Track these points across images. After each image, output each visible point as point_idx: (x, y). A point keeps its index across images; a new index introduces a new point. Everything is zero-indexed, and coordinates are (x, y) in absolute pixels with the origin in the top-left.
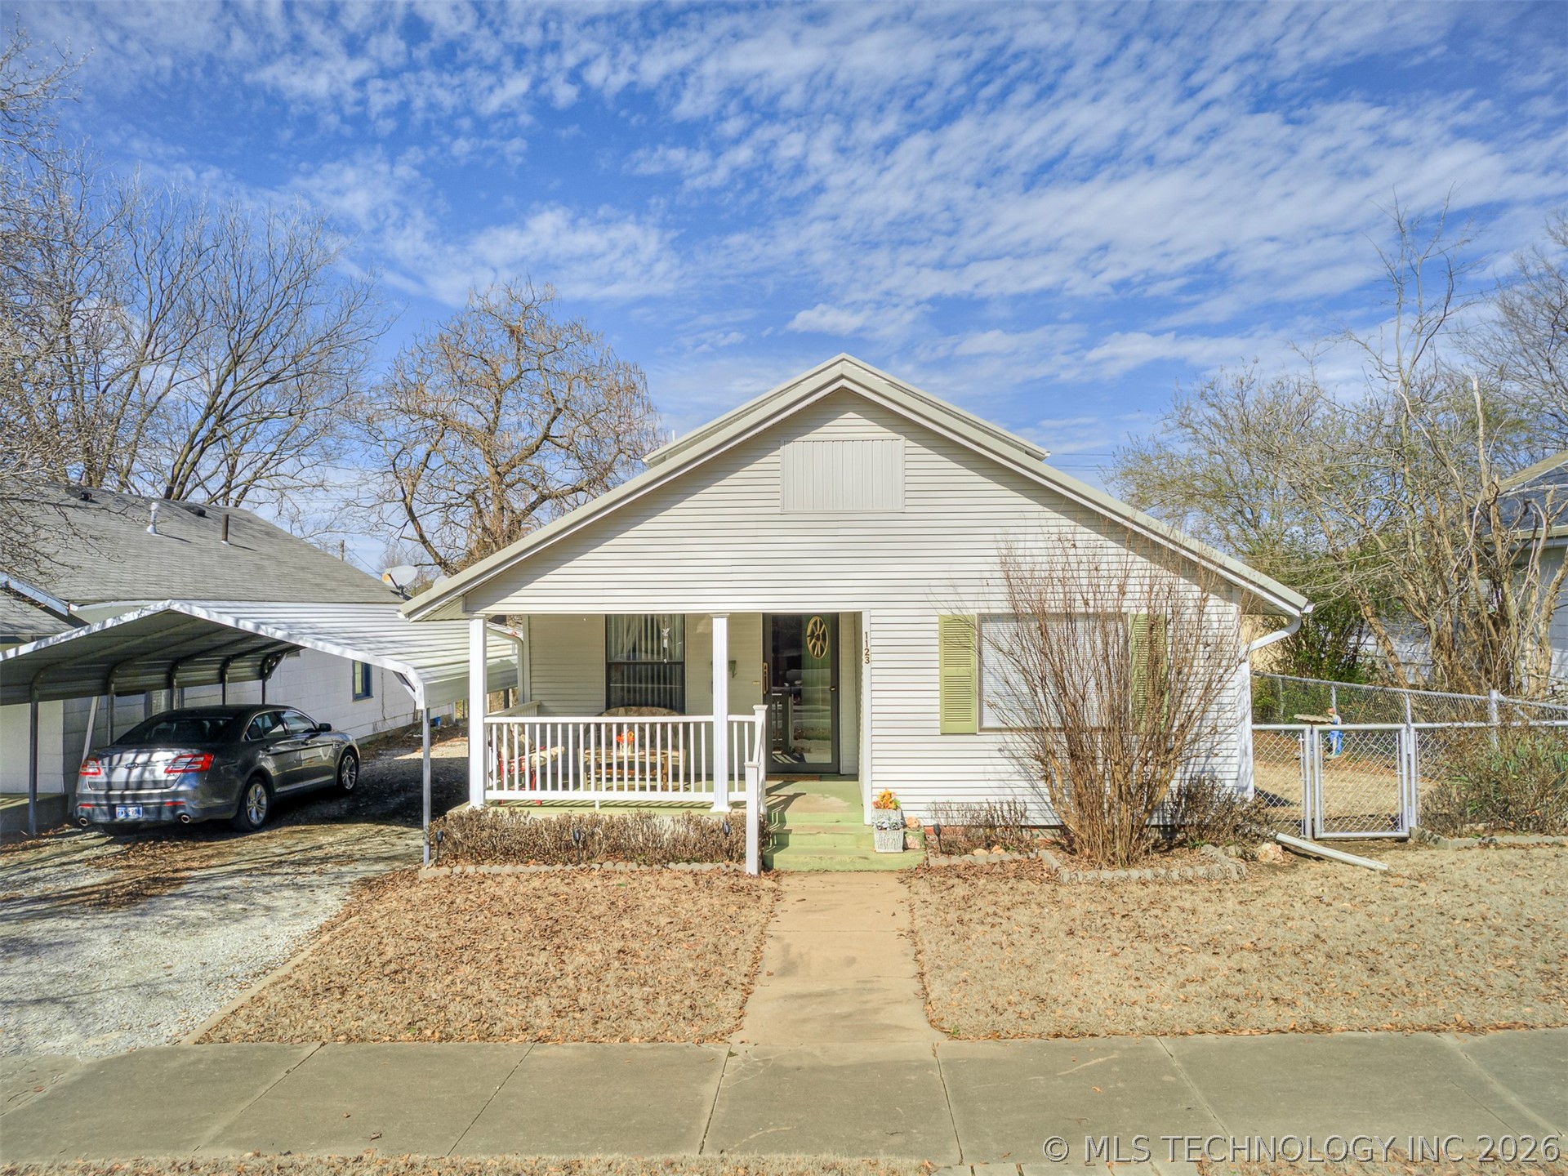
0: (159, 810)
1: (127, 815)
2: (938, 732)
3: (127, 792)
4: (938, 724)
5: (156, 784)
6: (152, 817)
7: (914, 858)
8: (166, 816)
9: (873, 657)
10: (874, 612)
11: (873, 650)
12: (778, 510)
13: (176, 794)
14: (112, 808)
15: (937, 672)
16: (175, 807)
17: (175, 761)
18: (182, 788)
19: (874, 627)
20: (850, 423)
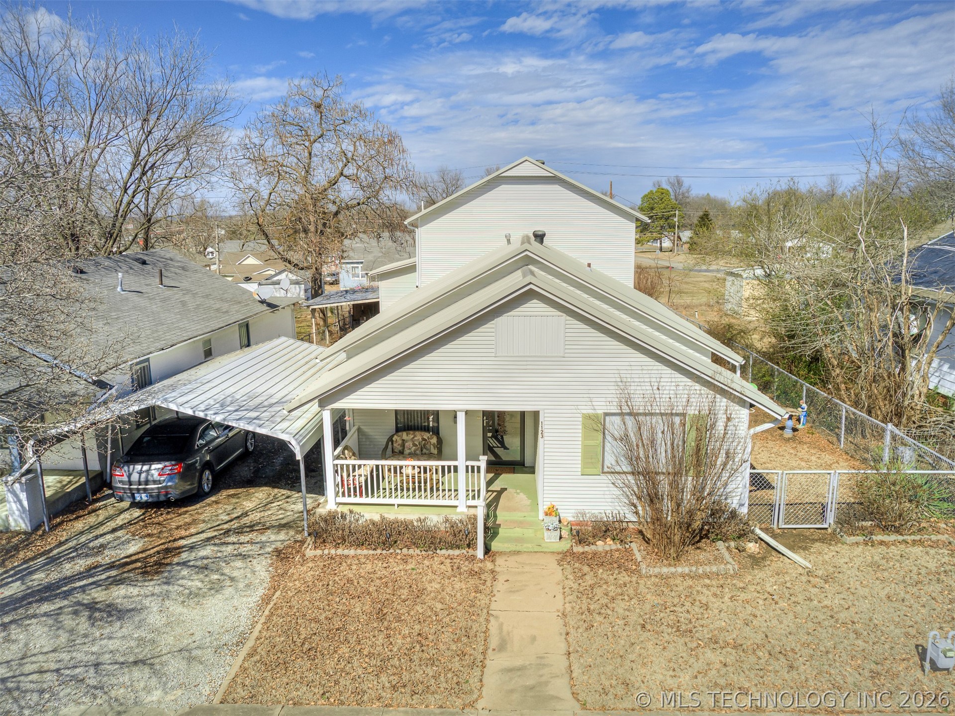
0: (158, 496)
1: (141, 498)
2: (580, 474)
3: (140, 487)
4: (580, 470)
5: (155, 482)
6: (155, 499)
7: (565, 545)
8: (162, 498)
9: (545, 435)
10: (546, 411)
11: (545, 431)
12: (493, 355)
13: (166, 487)
14: (133, 495)
15: (580, 443)
16: (167, 493)
17: (163, 469)
18: (169, 484)
19: (546, 419)
20: (534, 307)
